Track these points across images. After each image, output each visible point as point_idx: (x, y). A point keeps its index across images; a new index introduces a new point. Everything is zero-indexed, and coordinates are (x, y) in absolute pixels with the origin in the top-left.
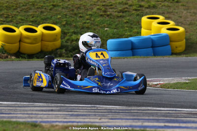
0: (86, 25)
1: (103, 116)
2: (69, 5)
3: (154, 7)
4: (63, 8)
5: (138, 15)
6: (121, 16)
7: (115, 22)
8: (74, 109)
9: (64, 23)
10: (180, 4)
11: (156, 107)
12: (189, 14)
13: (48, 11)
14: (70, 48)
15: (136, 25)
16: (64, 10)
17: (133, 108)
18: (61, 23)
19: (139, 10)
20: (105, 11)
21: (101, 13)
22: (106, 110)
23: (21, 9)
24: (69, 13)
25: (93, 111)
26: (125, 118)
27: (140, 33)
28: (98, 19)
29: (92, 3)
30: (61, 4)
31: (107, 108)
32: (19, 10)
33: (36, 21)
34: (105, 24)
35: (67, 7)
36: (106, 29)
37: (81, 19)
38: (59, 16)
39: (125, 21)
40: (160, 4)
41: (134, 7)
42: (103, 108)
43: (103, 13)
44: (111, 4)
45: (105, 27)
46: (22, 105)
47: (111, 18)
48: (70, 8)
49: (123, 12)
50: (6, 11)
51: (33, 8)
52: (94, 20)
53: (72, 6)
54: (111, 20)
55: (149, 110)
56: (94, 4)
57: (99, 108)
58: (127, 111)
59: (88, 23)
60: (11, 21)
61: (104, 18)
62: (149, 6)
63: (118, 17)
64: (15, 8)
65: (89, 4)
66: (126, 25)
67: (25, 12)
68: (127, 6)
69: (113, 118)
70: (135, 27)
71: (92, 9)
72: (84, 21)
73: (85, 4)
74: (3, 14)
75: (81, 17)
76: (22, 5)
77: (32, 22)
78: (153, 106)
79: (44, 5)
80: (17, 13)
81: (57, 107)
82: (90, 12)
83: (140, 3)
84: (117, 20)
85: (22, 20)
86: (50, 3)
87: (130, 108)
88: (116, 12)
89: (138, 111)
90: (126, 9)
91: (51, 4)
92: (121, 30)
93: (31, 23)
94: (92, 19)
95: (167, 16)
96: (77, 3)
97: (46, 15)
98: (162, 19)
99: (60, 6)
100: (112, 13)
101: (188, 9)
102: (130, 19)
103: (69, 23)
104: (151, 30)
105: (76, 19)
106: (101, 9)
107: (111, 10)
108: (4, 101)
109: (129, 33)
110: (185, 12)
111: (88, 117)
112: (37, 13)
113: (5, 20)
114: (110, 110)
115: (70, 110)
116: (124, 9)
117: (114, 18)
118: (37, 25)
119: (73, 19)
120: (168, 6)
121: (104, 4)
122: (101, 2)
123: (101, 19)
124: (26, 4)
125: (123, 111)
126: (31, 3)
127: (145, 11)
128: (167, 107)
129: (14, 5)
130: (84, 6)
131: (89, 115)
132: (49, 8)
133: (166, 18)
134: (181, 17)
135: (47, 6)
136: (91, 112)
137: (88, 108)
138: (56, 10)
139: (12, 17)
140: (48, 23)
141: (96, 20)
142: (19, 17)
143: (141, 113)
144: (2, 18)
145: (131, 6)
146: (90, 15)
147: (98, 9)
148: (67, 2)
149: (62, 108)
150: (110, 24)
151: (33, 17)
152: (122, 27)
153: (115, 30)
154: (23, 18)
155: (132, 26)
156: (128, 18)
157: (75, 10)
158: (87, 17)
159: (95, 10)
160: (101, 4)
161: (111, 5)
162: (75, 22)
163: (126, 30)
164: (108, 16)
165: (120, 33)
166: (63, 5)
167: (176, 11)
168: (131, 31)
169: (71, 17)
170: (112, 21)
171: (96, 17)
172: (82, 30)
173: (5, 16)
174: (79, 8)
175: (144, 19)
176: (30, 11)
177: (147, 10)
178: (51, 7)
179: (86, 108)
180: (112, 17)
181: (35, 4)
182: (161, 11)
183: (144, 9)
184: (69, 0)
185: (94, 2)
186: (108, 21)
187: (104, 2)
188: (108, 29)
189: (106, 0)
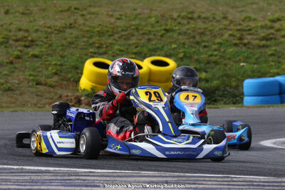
0: (214, 58)
2: (188, 29)
4: (179, 34)
6: (264, 46)
7: (254, 55)
8: (198, 180)
9: (181, 55)
13: (159, 38)
16: (180, 37)
18: (177, 55)
20: (241, 39)
21: (235, 42)
22: (245, 181)
23: (119, 35)
24: (187, 41)
25: (227, 183)
28: (231, 50)
29: (221, 26)
30: (177, 28)
31: (247, 180)
32: (116, 36)
33: (141, 53)
34: (241, 57)
35: (185, 33)
36: (242, 64)
37: (206, 49)
38: (174, 46)
39: (270, 53)
41: (283, 33)
42: (241, 180)
43: (238, 42)
44: (249, 28)
45: (240, 61)
46: (123, 174)
47: (249, 48)
48: (189, 34)
49: (267, 40)
50: (97, 38)
51: (136, 34)
52: (224, 52)
53: (193, 31)
54: (249, 51)
57: (234, 179)
58: (275, 184)
59: (216, 56)
60: (105, 53)
61: (239, 48)
63: (260, 47)
64: (110, 33)
65: (217, 29)
66: (271, 59)
67: (125, 39)
68: (272, 31)
71: (222, 35)
72: (210, 53)
73: (212, 28)
74: (94, 43)
75: (205, 47)
76: (120, 29)
77: (135, 53)
79: (153, 29)
80: (114, 42)
81: (174, 177)
82: (218, 40)
84: (258, 51)
85: (121, 51)
86: (161, 26)
87: (280, 180)
88: (256, 39)
90: (271, 36)
91: (163, 27)
92: (264, 65)
93: (133, 56)
94: (222, 50)
96: (200, 27)
97: (156, 44)
99: (175, 30)
100: (252, 41)
102: (278, 49)
103: (188, 55)
105: (199, 50)
106: (235, 36)
107: (249, 37)
108: (98, 169)
109: (275, 71)
112: (142, 42)
113: (96, 51)
114: (250, 181)
115: (192, 182)
116: (269, 35)
117: (253, 49)
118: (143, 59)
119: (194, 50)
121: (239, 27)
122: (235, 25)
123: (235, 49)
124: (127, 28)
125: (270, 184)
126: (133, 27)
129: (109, 29)
130: (211, 31)
132: (160, 34)
135: (157, 31)
136: (223, 185)
137: (218, 180)
138: (170, 37)
139: (107, 47)
140: (159, 55)
141: (227, 52)
142: (117, 47)
144: (92, 48)
145: (278, 30)
146: (219, 43)
147: (231, 35)
148: (185, 25)
149: (180, 179)
150: (247, 57)
151: (136, 47)
152: (266, 62)
153: (255, 66)
154: (122, 48)
155: (280, 60)
156: (274, 48)
157: (197, 37)
158: (215, 47)
159: (226, 36)
160: (235, 28)
161: (250, 30)
162: (198, 54)
163: (271, 65)
164: (245, 45)
165: (263, 70)
166: (179, 29)
168: (279, 68)
169: (191, 46)
170: (251, 53)
171: (227, 46)
172: (208, 65)
173: (97, 45)
174: (202, 33)
176: (133, 38)
178: (163, 32)
179: (215, 179)
180: (250, 46)
181: (140, 28)
184: (188, 23)
185: (225, 25)
186: (245, 52)
187: (240, 25)
188: (244, 64)
189: (242, 23)
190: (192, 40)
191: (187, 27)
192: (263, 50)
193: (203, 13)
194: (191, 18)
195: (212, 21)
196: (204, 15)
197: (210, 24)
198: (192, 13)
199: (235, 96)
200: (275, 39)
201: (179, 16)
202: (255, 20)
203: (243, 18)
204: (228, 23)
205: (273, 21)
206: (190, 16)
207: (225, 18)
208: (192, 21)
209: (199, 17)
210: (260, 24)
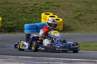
0: (14, 17)
1: (22, 61)
2: (6, 7)
3: (48, 9)
4: (3, 8)
5: (40, 12)
6: (31, 13)
7: (28, 16)
8: (7, 58)
9: (3, 16)
10: (61, 7)
11: (48, 57)
12: (65, 12)
14: (6, 28)
15: (39, 17)
16: (3, 9)
17: (36, 58)
18: (2, 16)
19: (40, 10)
20: (24, 10)
21: (22, 11)
22: (23, 58)
24: (5, 11)
25: (17, 59)
26: (32, 62)
27: (41, 21)
28: (20, 14)
29: (17, 6)
30: (2, 6)
31: (24, 58)
34: (24, 17)
35: (5, 8)
36: (24, 19)
37: (12, 14)
38: (1, 12)
39: (33, 15)
40: (51, 7)
41: (38, 9)
42: (22, 58)
43: (23, 11)
44: (26, 7)
45: (23, 18)
47: (26, 13)
48: (6, 8)
49: (32, 11)
52: (18, 15)
53: (7, 7)
54: (27, 14)
55: (44, 59)
56: (18, 7)
57: (20, 58)
58: (33, 59)
59: (15, 16)
61: (23, 14)
62: (45, 8)
65: (16, 7)
66: (34, 17)
68: (34, 8)
69: (26, 62)
70: (38, 18)
71: (17, 9)
72: (13, 15)
75: (11, 13)
78: (46, 57)
83: (41, 7)
84: (30, 14)
87: (35, 58)
88: (29, 11)
89: (39, 59)
90: (34, 10)
92: (32, 19)
94: (17, 14)
95: (54, 13)
96: (10, 6)
98: (51, 14)
99: (1, 7)
100: (27, 11)
101: (64, 10)
102: (36, 14)
103: (6, 16)
104: (46, 20)
105: (9, 14)
106: (22, 9)
107: (26, 10)
109: (35, 21)
110: (63, 11)
111: (14, 62)
115: (5, 59)
116: (33, 9)
117: (28, 14)
119: (8, 14)
120: (55, 8)
121: (23, 7)
122: (22, 6)
123: (22, 14)
125: (32, 59)
127: (43, 11)
128: (53, 58)
130: (13, 7)
131: (15, 61)
133: (54, 14)
134: (61, 14)
136: (16, 59)
137: (14, 58)
141: (19, 15)
143: (40, 60)
145: (36, 8)
146: (16, 12)
147: (20, 9)
148: (5, 5)
150: (26, 17)
152: (32, 18)
153: (29, 20)
156: (35, 14)
157: (9, 9)
158: (15, 13)
159: (19, 9)
160: (22, 7)
161: (27, 7)
162: (9, 15)
163: (34, 20)
164: (25, 12)
165: (31, 21)
166: (3, 7)
167: (59, 11)
168: (36, 20)
170: (27, 15)
172: (12, 19)
174: (11, 8)
175: (43, 15)
177: (44, 10)
179: (13, 58)
182: (51, 11)
183: (43, 9)
184: (6, 5)
185: (18, 6)
186: (25, 15)
187: (23, 6)
188: (25, 19)
189: (24, 5)
190: (7, 10)
191: (5, 6)
192: (31, 14)
193: (11, 1)
194: (7, 3)
195: (14, 4)
196: (11, 2)
197: (13, 5)
198: (7, 1)
199: (21, 30)
200: (35, 11)
201: (2, 2)
202: (28, 4)
203: (24, 3)
204: (19, 5)
205: (35, 5)
206: (6, 2)
207: (18, 3)
208: (7, 4)
209: (10, 3)
210: (30, 6)
